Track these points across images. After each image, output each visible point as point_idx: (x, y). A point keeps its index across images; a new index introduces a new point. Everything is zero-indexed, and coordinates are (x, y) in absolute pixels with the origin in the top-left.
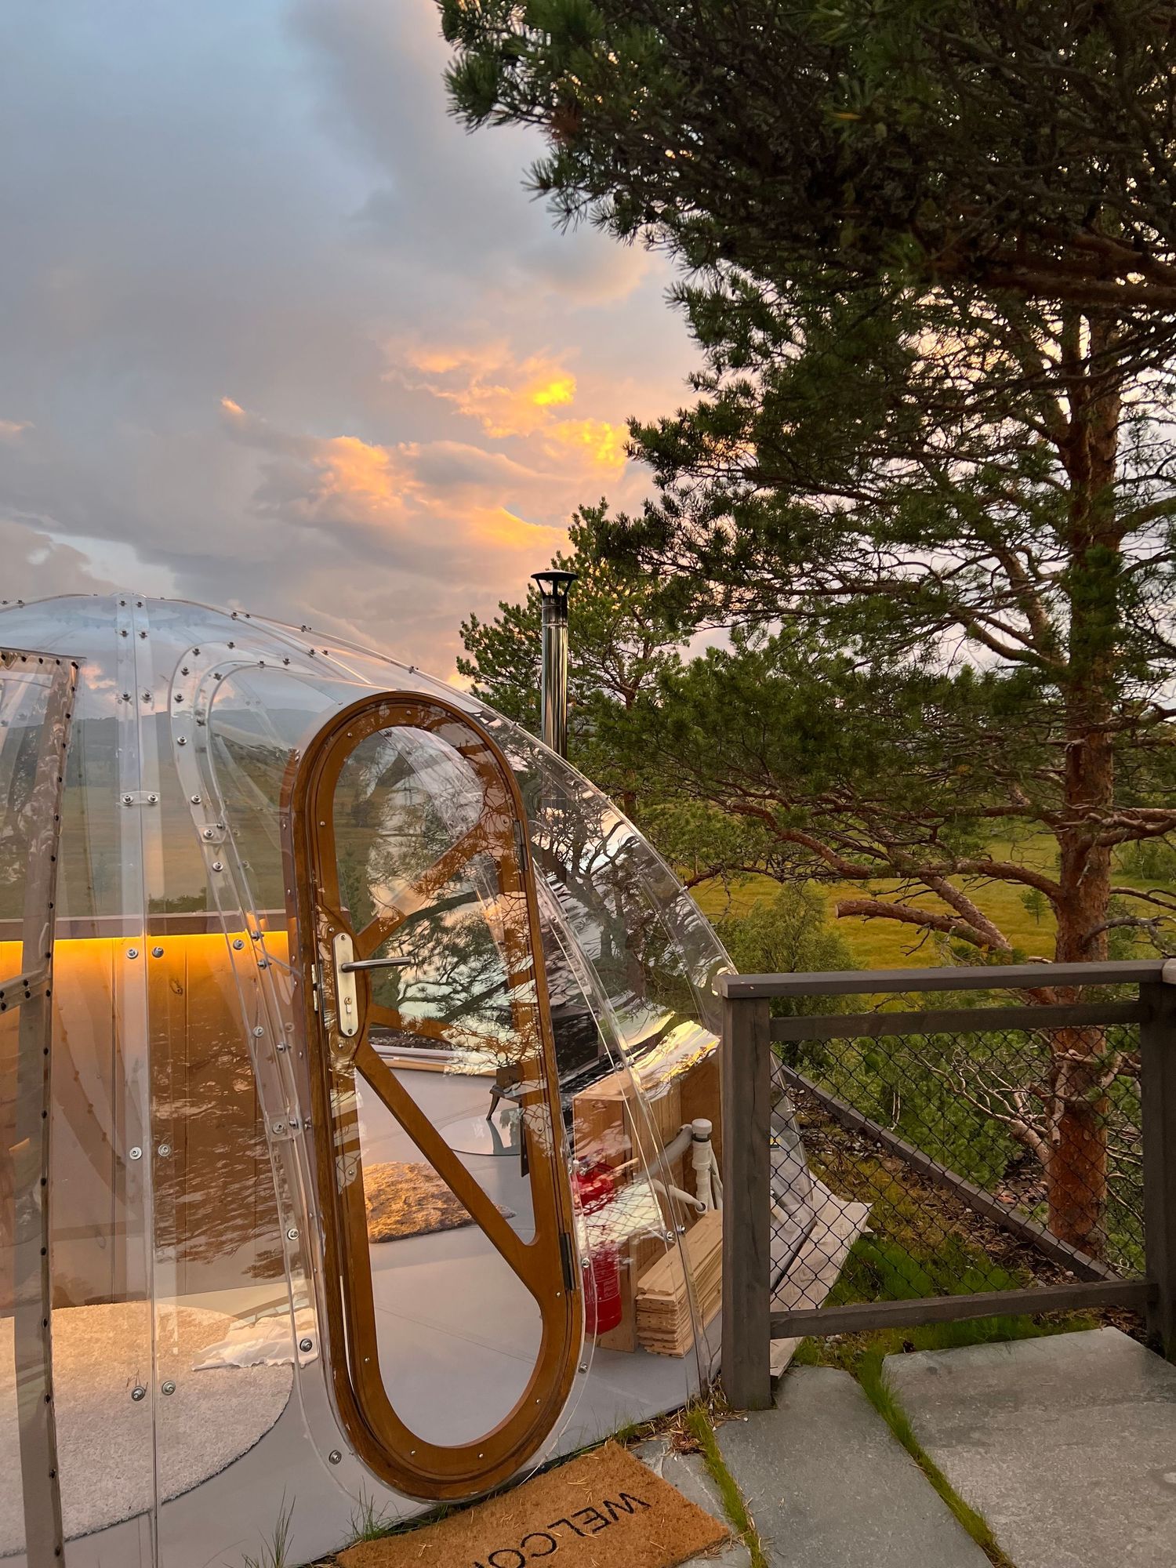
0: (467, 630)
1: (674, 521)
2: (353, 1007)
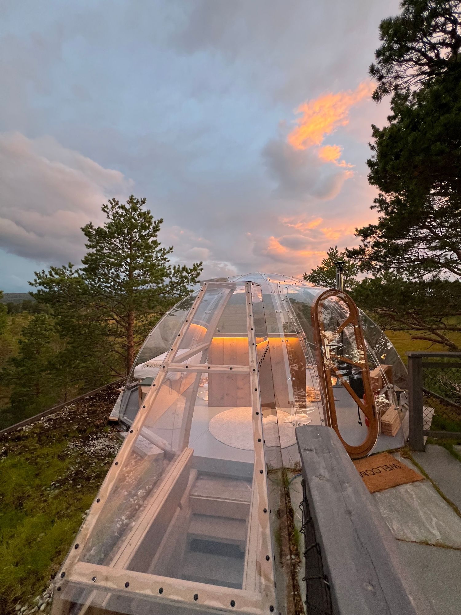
0: (304, 276)
1: (367, 249)
2: (329, 353)
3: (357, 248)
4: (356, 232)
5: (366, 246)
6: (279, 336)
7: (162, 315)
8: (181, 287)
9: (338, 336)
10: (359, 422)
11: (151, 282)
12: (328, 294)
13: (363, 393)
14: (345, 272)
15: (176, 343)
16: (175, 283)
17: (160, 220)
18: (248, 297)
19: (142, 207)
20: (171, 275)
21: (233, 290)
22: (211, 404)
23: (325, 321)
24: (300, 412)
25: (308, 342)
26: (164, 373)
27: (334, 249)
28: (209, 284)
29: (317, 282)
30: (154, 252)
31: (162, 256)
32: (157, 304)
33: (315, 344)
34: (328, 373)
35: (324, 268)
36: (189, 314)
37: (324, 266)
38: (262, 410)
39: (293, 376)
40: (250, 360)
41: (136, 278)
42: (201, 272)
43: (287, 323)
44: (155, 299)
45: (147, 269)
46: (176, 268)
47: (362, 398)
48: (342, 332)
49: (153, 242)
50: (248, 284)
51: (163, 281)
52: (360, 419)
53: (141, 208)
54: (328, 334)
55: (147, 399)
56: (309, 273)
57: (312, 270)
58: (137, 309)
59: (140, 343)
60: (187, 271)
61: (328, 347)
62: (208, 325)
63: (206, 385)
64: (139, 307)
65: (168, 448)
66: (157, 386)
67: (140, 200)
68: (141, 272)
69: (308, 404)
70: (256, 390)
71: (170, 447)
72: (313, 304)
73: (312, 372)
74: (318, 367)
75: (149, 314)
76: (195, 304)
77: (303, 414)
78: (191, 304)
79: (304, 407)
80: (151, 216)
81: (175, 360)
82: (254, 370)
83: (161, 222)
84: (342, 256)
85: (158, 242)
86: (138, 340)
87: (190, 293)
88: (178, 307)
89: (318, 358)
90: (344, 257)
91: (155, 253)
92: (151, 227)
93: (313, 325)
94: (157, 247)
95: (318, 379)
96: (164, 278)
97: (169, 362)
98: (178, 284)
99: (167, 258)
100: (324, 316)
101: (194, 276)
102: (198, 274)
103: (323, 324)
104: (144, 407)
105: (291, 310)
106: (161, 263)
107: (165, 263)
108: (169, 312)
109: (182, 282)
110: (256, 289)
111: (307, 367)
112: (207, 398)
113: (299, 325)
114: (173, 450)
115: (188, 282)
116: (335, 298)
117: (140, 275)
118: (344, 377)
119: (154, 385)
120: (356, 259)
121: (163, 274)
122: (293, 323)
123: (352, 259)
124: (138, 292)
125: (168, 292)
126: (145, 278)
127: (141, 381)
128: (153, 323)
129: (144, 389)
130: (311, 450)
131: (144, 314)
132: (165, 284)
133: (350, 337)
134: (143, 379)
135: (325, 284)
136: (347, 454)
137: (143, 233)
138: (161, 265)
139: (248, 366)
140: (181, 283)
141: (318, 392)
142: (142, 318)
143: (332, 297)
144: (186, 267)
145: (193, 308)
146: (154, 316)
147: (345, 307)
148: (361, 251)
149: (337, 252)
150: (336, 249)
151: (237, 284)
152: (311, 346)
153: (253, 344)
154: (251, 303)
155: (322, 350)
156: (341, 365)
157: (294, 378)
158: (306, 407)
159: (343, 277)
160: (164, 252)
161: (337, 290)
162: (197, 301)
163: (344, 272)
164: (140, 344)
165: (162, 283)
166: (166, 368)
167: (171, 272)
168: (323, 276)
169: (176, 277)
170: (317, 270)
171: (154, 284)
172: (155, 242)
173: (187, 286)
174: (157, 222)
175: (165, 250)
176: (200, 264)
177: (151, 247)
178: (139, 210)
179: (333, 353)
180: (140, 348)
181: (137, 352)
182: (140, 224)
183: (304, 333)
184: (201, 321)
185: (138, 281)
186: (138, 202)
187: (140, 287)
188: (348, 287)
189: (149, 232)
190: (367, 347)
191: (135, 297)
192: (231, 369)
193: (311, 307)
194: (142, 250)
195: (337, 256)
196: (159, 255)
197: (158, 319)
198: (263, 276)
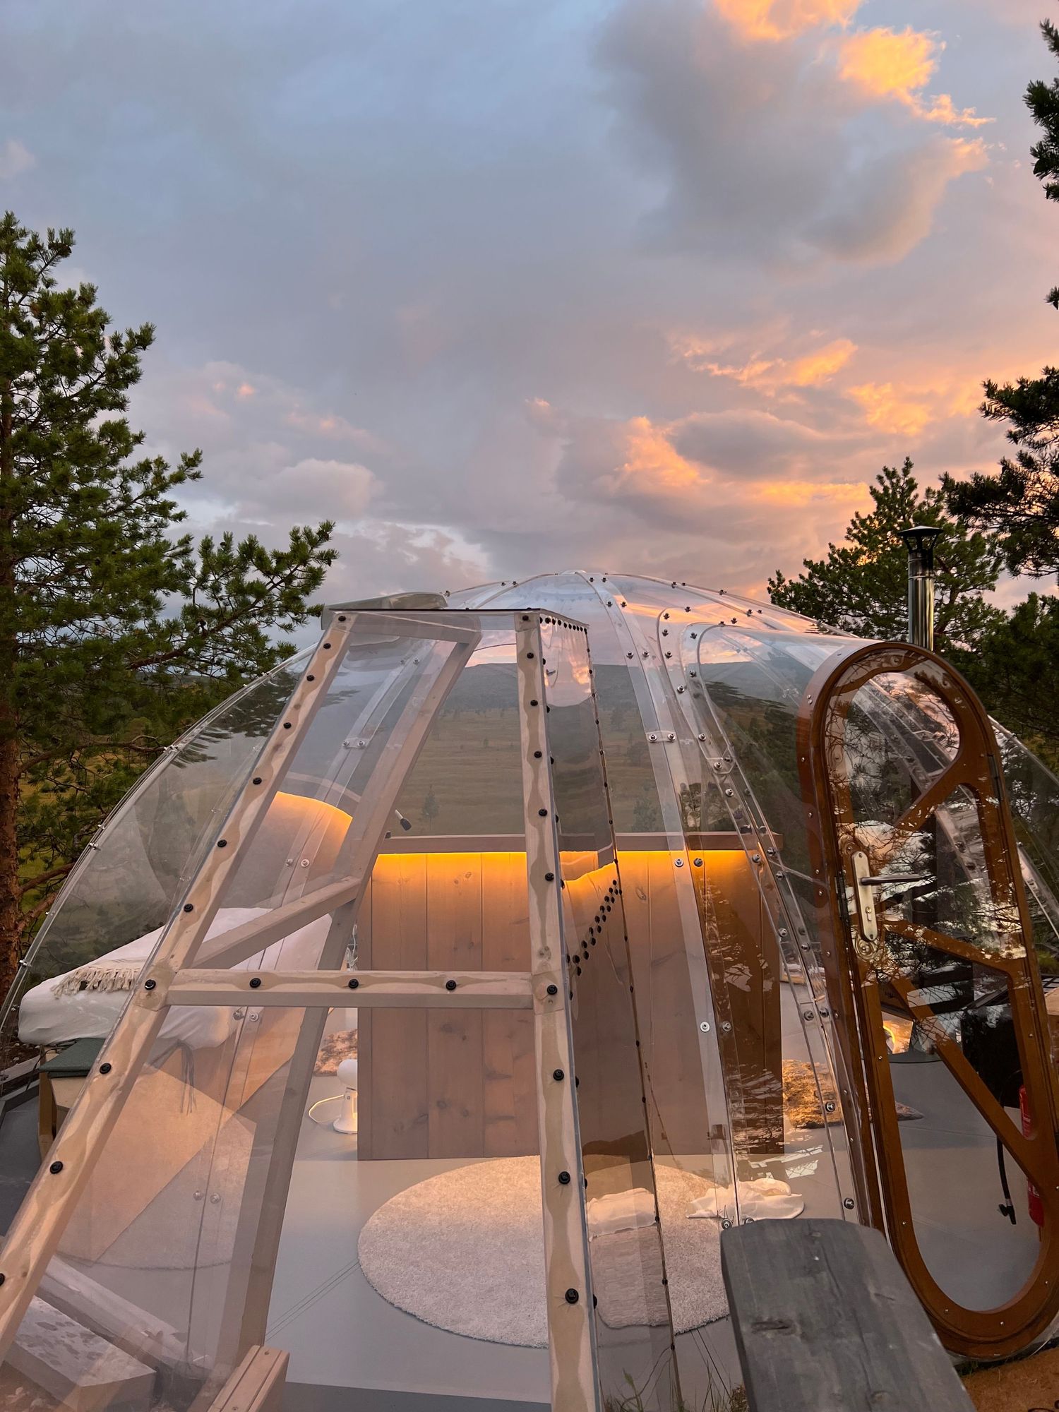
0: (774, 586)
1: (1033, 476)
2: (872, 916)
3: (993, 471)
4: (987, 401)
5: (1027, 462)
6: (664, 844)
7: (153, 755)
8: (238, 631)
9: (915, 841)
10: (1002, 1207)
11: (96, 608)
12: (874, 666)
13: (1019, 1081)
14: (946, 570)
15: (209, 879)
16: (210, 614)
17: (137, 331)
18: (530, 677)
19: (54, 272)
20: (193, 581)
21: (465, 647)
22: (369, 1149)
23: (861, 781)
24: (760, 1169)
25: (784, 869)
26: (153, 1015)
27: (900, 473)
28: (357, 622)
29: (828, 615)
30: (113, 475)
31: (148, 494)
32: (126, 706)
33: (814, 876)
34: (872, 1001)
35: (859, 553)
36: (268, 749)
37: (856, 544)
38: (584, 1168)
39: (721, 1013)
40: (536, 945)
41: (32, 594)
42: (325, 567)
43: (696, 787)
44: (115, 688)
45: (81, 550)
46: (215, 550)
47: (1015, 1104)
48: (931, 825)
49: (108, 430)
50: (527, 619)
51: (152, 605)
52: (1007, 1195)
53: (49, 276)
54: (872, 832)
55: (69, 1131)
56: (795, 574)
57: (808, 564)
58: (32, 729)
59: (48, 886)
60: (262, 564)
61: (872, 890)
62: (357, 798)
63: (350, 1064)
64: (43, 724)
65: (172, 1350)
66: (120, 1074)
67: (44, 241)
68: (51, 566)
69: (790, 1133)
70: (559, 1076)
71: (181, 1346)
72: (804, 703)
73: (805, 996)
74: (827, 975)
75: (89, 755)
76: (297, 707)
77: (769, 1181)
78: (280, 709)
79: (773, 1147)
80: (98, 313)
81: (201, 955)
82: (552, 991)
83: (143, 339)
84: (932, 502)
85: (134, 430)
86: (41, 872)
87: (278, 659)
88: (223, 723)
89: (829, 939)
90: (939, 509)
91: (117, 481)
92: (99, 365)
93: (807, 796)
94: (126, 451)
95: (829, 1027)
96: (160, 594)
97: (176, 963)
98: (222, 618)
99: (172, 505)
100: (857, 760)
101: (295, 583)
102: (315, 578)
103: (854, 795)
104: (57, 1168)
105: (712, 728)
106: (143, 523)
107: (162, 525)
108: (181, 746)
109: (244, 610)
110: (568, 643)
111: (784, 977)
112: (351, 1124)
113: (747, 794)
114: (197, 1359)
115: (268, 610)
116: (901, 683)
117: (48, 579)
118: (940, 1017)
119: (106, 1069)
120: (988, 517)
121: (156, 573)
122: (724, 787)
123: (971, 520)
124: (40, 653)
125: (180, 656)
126: (72, 590)
127: (50, 1056)
128: (110, 793)
129: (62, 1091)
130: (782, 1326)
131: (68, 753)
132: (162, 619)
133: (962, 847)
134: (61, 1047)
135: (861, 622)
136: (935, 1336)
137: (63, 389)
138: (148, 534)
139: (527, 975)
140: (235, 617)
141: (831, 1085)
142: (58, 773)
143: (892, 676)
144: (261, 543)
145: (287, 726)
146: (116, 764)
147: (940, 719)
148: (1012, 485)
149: (912, 485)
150: (906, 472)
151: (483, 618)
152: (800, 888)
153: (549, 878)
154: (540, 701)
155: (844, 902)
156: (925, 968)
157: (726, 1025)
158: (781, 1151)
159: (934, 595)
160: (158, 476)
161: (910, 650)
162: (303, 696)
163: (939, 573)
164: (49, 890)
165: (149, 615)
166: (159, 991)
167: (189, 566)
168: (852, 590)
169: (216, 588)
170: (827, 561)
171: (114, 620)
172: (116, 432)
173: (264, 630)
174: (125, 339)
175: (166, 467)
176: (324, 534)
177: (96, 454)
178: (41, 285)
179: (894, 916)
180: (48, 908)
181: (36, 923)
182: (46, 349)
183: (769, 833)
184: (327, 783)
185: (40, 603)
186: (35, 247)
187: (50, 635)
188: (956, 636)
189: (88, 387)
190: (1034, 887)
191: (26, 675)
192: (451, 986)
193: (799, 721)
194: (56, 464)
195: (911, 504)
196: (136, 489)
197: (133, 777)
198: (600, 589)
